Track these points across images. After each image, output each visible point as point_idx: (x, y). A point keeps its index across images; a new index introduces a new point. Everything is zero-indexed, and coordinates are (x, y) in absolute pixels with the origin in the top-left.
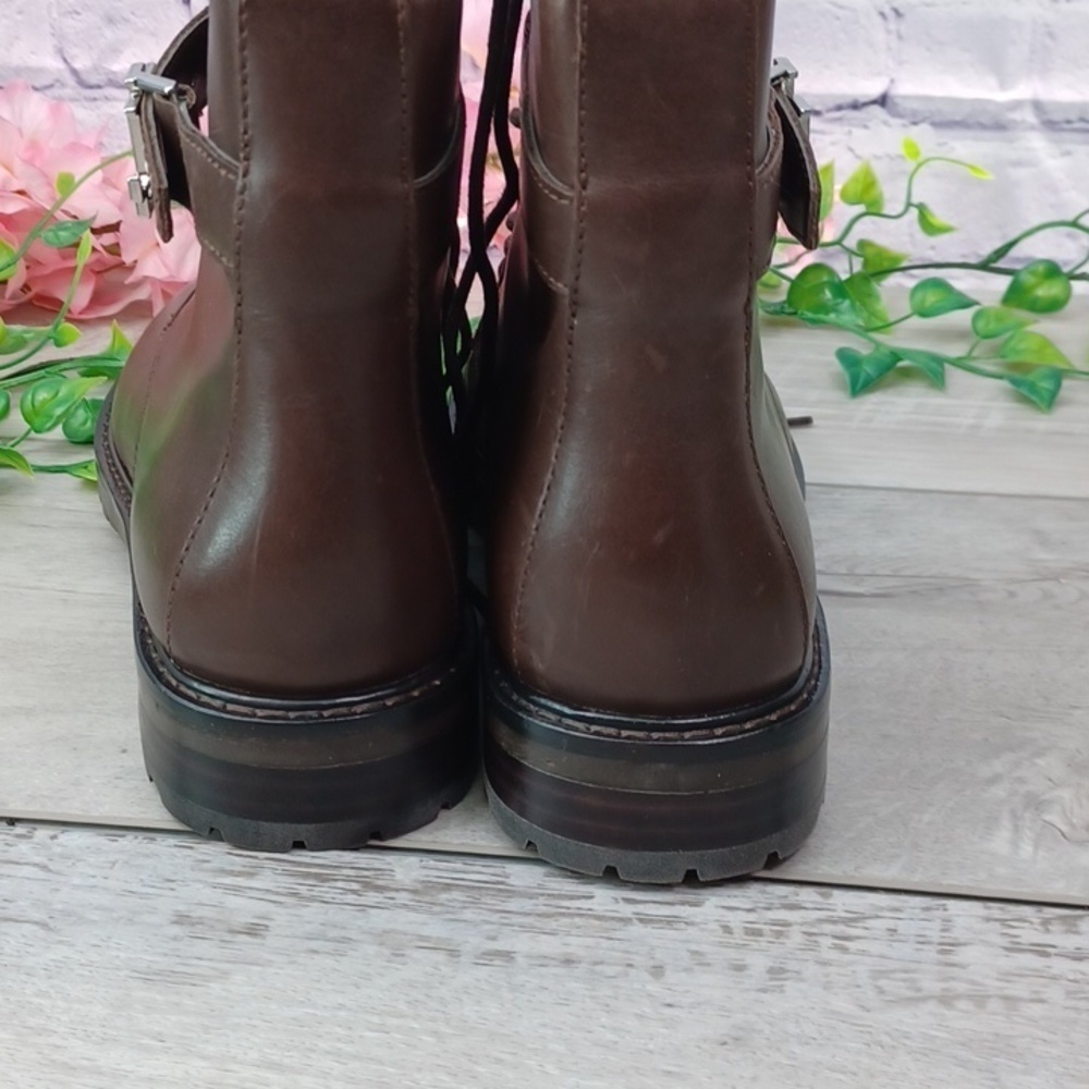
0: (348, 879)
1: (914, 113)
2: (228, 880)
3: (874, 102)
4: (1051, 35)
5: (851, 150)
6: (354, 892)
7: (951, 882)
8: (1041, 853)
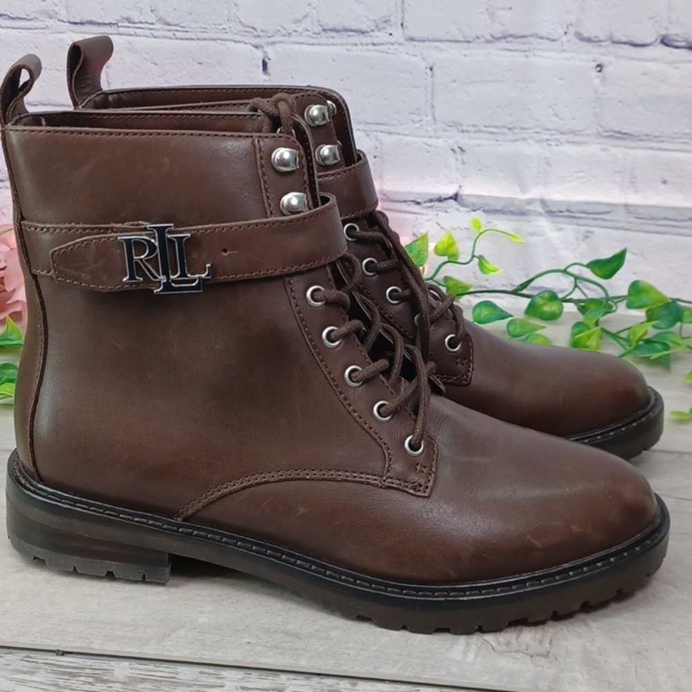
0: (87, 676)
1: (474, 205)
2: (19, 676)
3: (451, 198)
4: (548, 164)
5: (438, 224)
6: (90, 683)
7: (426, 676)
8: (479, 659)
